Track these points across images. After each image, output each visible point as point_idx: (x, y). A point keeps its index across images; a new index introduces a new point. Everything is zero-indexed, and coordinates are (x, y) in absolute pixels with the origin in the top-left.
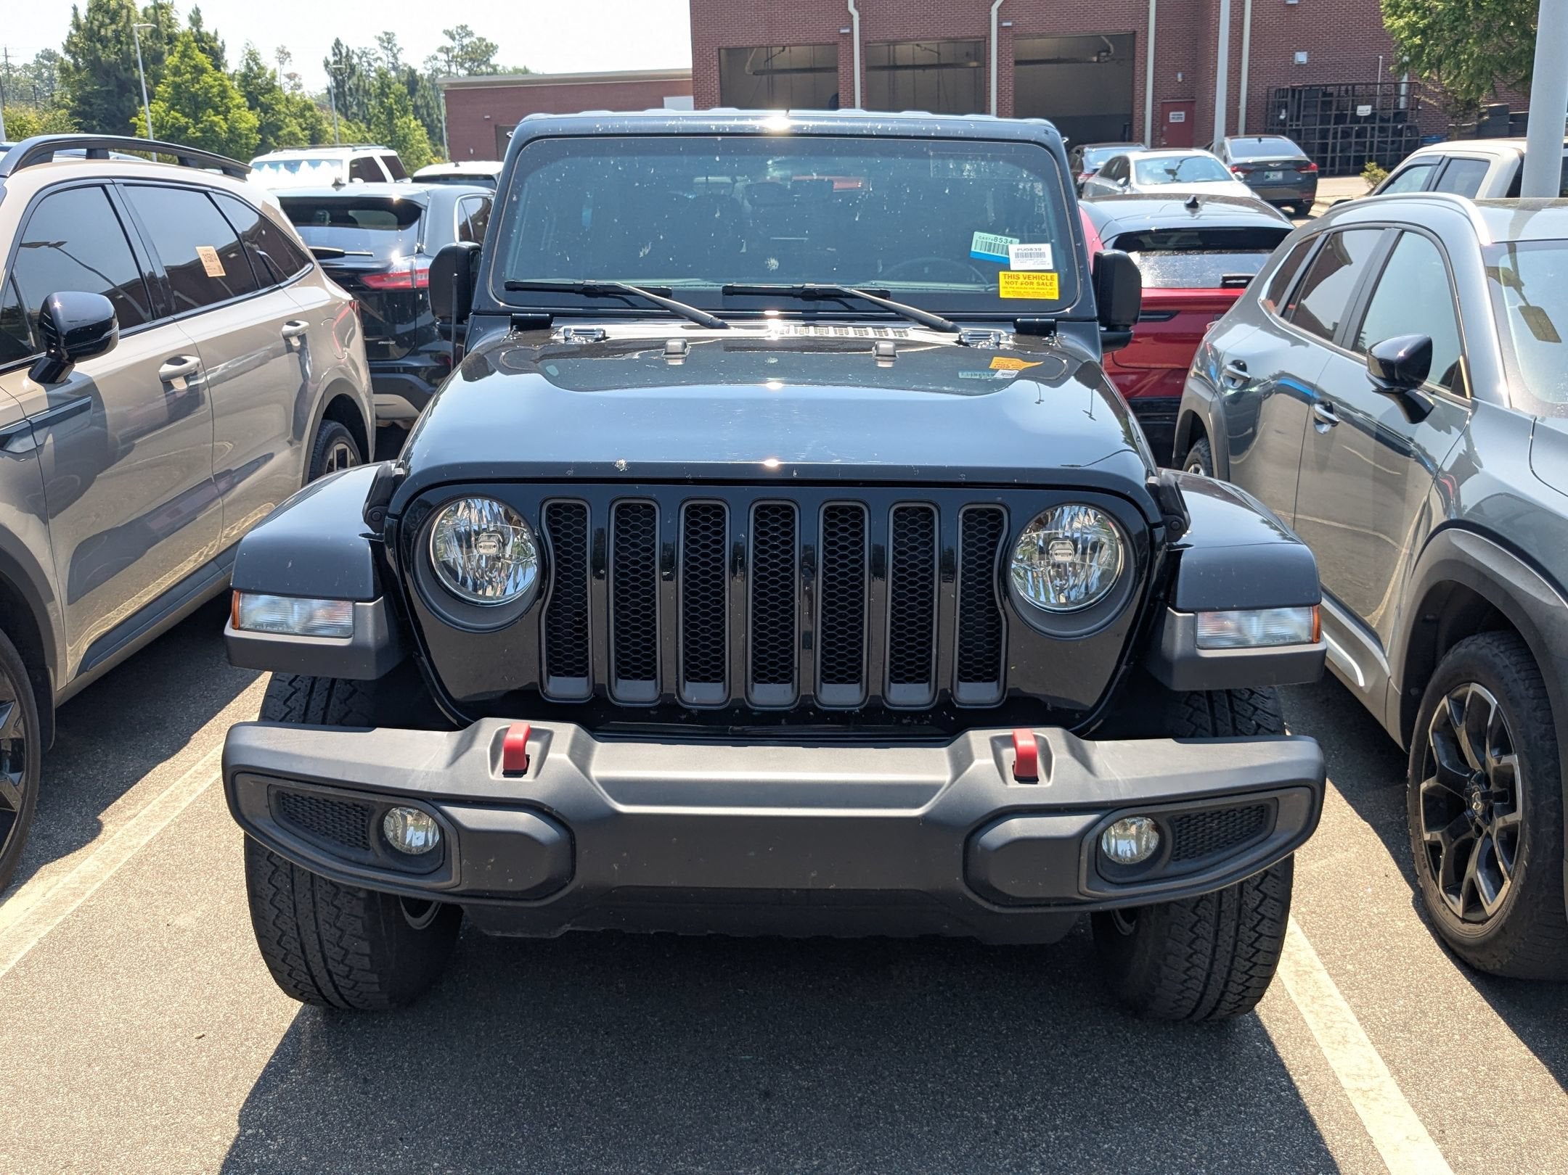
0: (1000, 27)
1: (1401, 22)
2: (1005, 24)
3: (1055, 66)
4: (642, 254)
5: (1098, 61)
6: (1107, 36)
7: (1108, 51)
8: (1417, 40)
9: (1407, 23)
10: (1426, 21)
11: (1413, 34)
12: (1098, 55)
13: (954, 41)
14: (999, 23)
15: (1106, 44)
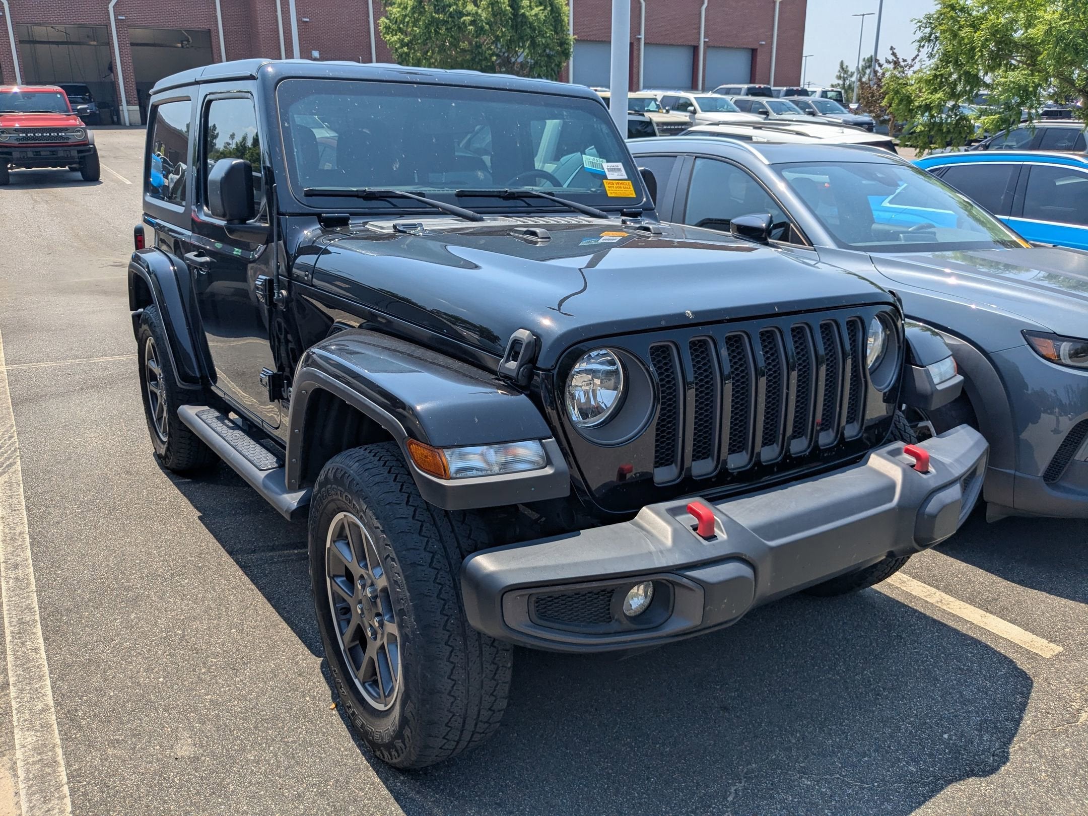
0: (116, 19)
1: (395, 38)
2: (120, 18)
3: (152, 48)
4: (395, 169)
5: (182, 47)
6: (185, 31)
7: (188, 41)
8: (405, 49)
9: (399, 39)
10: (408, 38)
11: (402, 46)
12: (182, 43)
13: (81, 26)
14: (116, 17)
15: (186, 37)
